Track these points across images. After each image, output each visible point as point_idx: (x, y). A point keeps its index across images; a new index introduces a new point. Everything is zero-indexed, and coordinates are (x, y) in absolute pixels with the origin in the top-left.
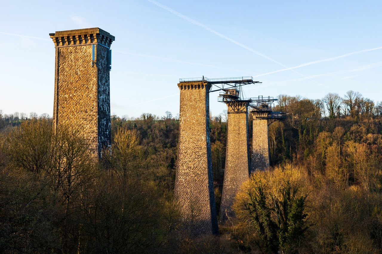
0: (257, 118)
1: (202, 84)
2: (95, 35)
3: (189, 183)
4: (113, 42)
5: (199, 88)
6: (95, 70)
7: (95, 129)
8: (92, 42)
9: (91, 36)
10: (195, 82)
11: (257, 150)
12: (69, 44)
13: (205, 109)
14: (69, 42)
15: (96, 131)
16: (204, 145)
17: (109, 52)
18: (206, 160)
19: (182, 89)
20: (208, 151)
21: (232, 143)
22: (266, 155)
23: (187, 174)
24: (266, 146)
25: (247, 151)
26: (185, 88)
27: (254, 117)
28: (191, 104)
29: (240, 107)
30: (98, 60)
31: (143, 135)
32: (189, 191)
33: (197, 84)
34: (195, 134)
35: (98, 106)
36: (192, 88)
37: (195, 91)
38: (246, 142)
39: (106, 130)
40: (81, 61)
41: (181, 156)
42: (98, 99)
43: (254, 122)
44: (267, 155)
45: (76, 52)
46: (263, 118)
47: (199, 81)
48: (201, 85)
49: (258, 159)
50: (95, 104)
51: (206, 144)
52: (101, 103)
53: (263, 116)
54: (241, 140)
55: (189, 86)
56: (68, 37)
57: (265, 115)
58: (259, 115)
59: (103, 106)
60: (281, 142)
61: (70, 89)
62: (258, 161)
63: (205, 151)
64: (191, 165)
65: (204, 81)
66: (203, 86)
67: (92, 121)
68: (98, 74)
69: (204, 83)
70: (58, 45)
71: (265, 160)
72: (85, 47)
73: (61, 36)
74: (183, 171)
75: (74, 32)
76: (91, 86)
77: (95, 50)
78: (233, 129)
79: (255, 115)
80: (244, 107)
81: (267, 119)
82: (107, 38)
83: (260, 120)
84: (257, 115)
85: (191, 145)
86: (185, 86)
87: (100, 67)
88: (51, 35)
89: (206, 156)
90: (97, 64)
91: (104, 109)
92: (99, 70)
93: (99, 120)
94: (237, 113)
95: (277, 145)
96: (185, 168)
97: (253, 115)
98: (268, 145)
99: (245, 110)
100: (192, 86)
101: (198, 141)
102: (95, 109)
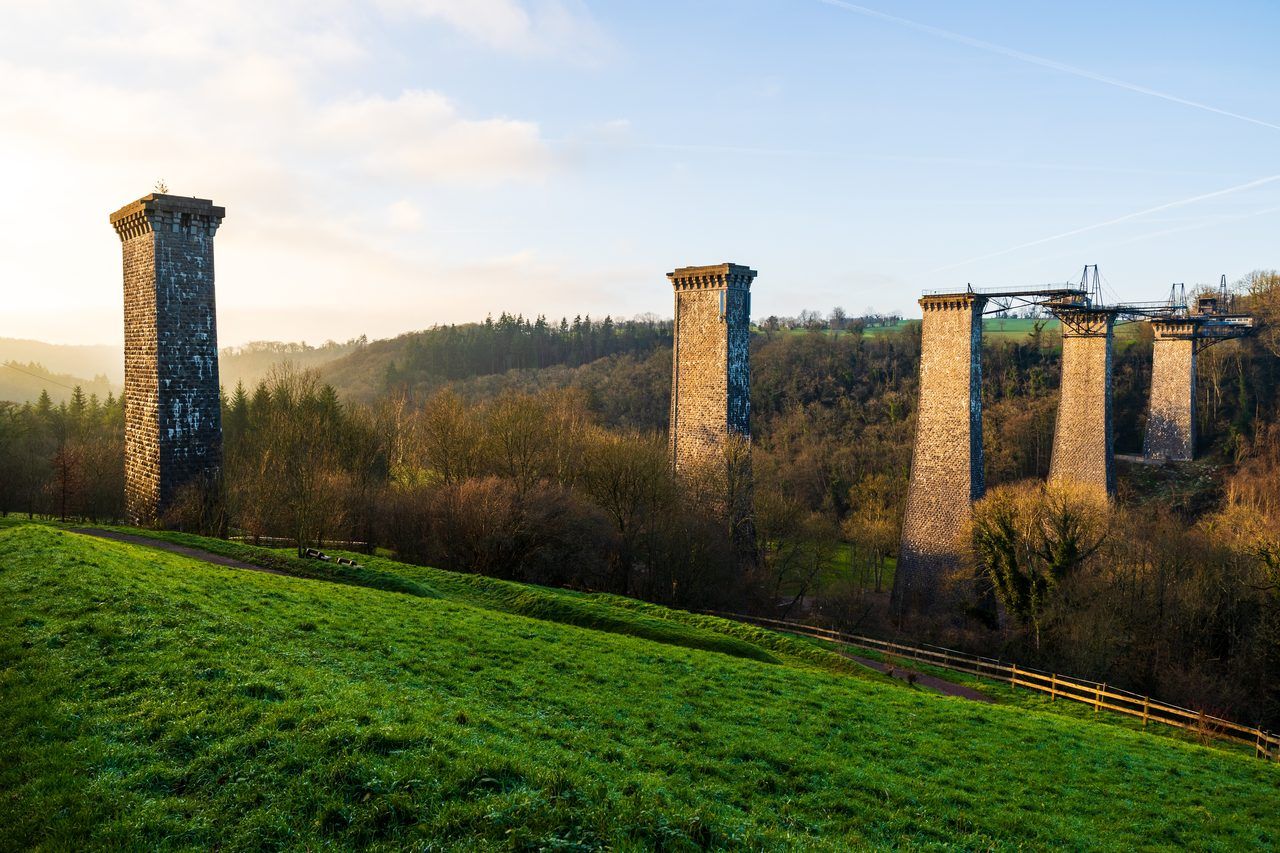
0: (1163, 336)
1: (964, 300)
2: (723, 276)
3: (933, 486)
4: (755, 280)
5: (959, 307)
6: (725, 328)
7: (724, 413)
8: (720, 286)
9: (719, 277)
10: (951, 296)
11: (1160, 411)
12: (691, 288)
13: (969, 347)
14: (692, 286)
15: (725, 417)
16: (965, 418)
17: (747, 297)
18: (968, 445)
19: (926, 308)
20: (972, 428)
21: (1071, 400)
22: (1185, 421)
23: (931, 469)
24: (1187, 402)
25: (1104, 420)
26: (933, 308)
27: (1158, 334)
28: (943, 338)
29: (1091, 324)
30: (728, 312)
31: (904, 370)
32: (933, 500)
33: (954, 300)
34: (949, 394)
35: (729, 380)
36: (946, 307)
37: (952, 313)
38: (1103, 400)
39: (741, 413)
40: (706, 313)
41: (922, 436)
42: (729, 369)
43: (1157, 346)
44: (1188, 422)
45: (700, 300)
46: (1182, 337)
47: (959, 295)
48: (962, 302)
49: (1163, 430)
50: (724, 377)
51: (969, 414)
52: (733, 375)
53: (1180, 331)
54: (1091, 394)
55: (939, 305)
56: (690, 279)
57: (1188, 330)
58: (1170, 330)
59: (736, 378)
60: (1236, 391)
61: (692, 354)
62: (1162, 435)
63: (967, 428)
64: (940, 452)
65: (970, 295)
66: (966, 303)
67: (721, 402)
68: (729, 333)
69: (969, 297)
70: (677, 289)
71: (1180, 434)
72: (711, 293)
73: (681, 276)
74: (925, 464)
75: (698, 271)
76: (720, 350)
77: (725, 298)
78: (1073, 372)
79: (1160, 330)
80: (1101, 324)
81: (1192, 338)
82: (743, 277)
83: (1174, 340)
84: (1165, 331)
85: (941, 417)
86: (932, 304)
87: (733, 322)
88: (668, 274)
89: (968, 437)
90: (727, 318)
91: (737, 382)
92: (729, 327)
93: (730, 400)
94: (1085, 336)
95: (1224, 398)
96: (928, 457)
97: (1155, 328)
98: (1190, 401)
99: (1104, 330)
100: (945, 304)
101: (954, 408)
102: (724, 385)
